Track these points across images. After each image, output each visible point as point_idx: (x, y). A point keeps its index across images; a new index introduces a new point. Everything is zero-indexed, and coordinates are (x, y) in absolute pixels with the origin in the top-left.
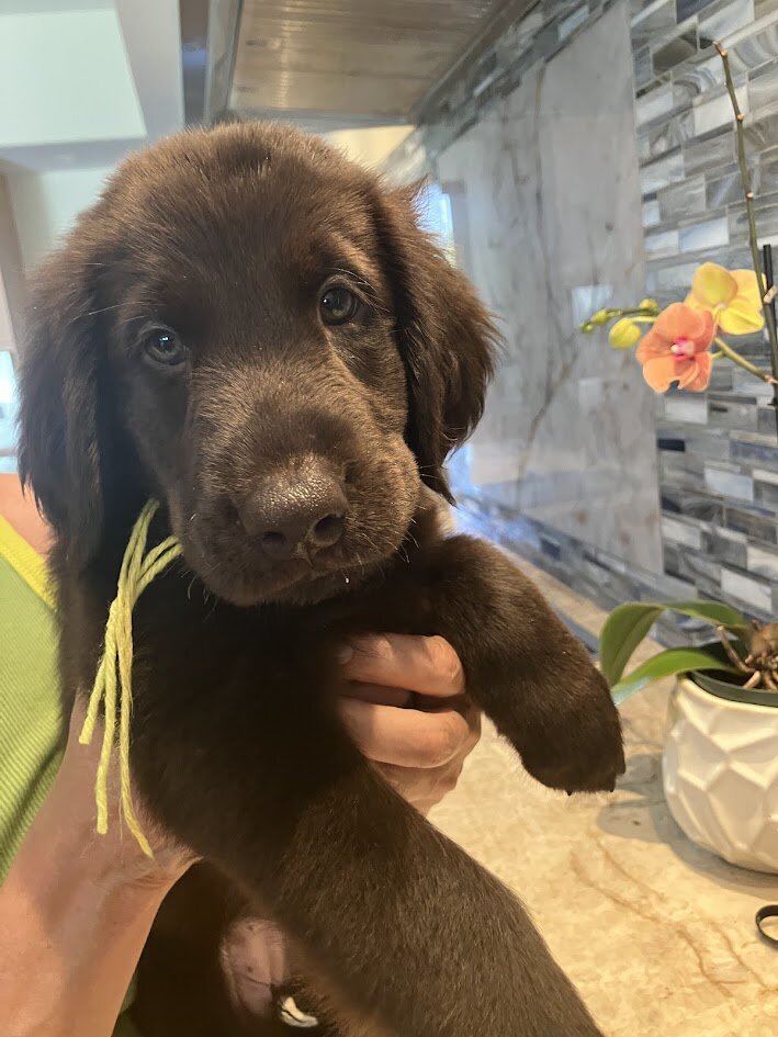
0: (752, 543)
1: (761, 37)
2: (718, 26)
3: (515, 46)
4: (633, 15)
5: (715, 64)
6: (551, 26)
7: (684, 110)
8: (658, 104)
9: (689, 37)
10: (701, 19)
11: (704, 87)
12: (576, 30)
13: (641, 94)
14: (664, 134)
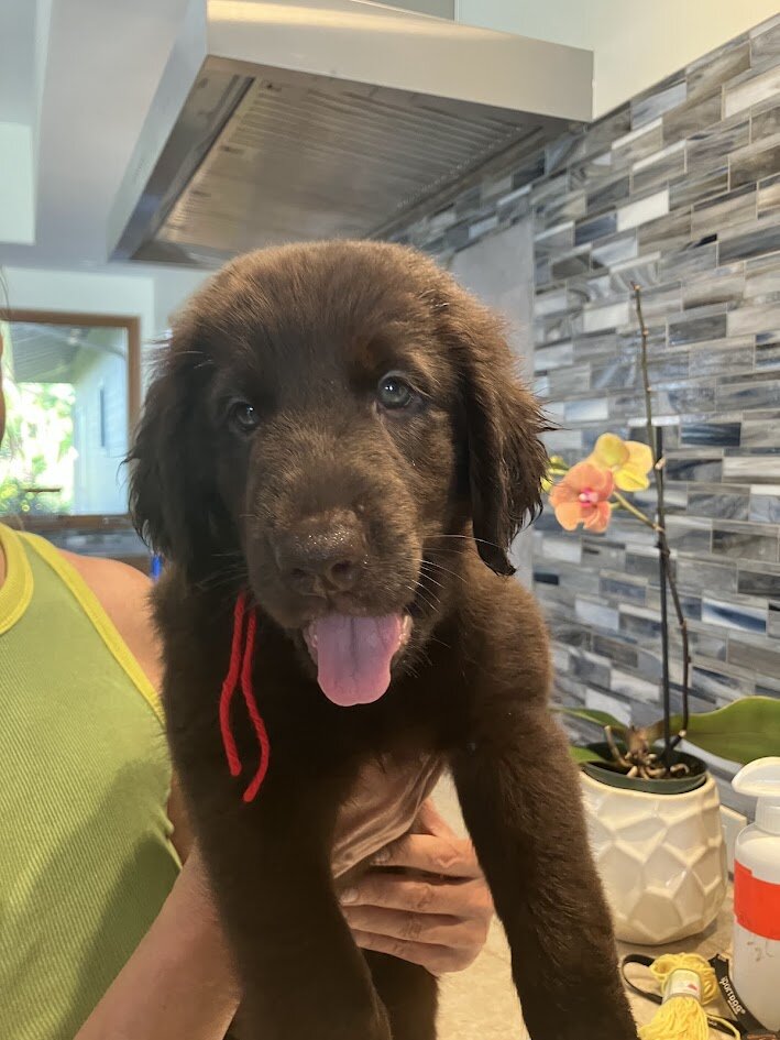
0: (616, 666)
1: (643, 269)
2: (608, 255)
3: (428, 233)
4: (536, 233)
5: (604, 282)
6: (462, 226)
7: (576, 312)
8: (554, 303)
9: (584, 258)
10: (594, 247)
11: (593, 297)
12: (486, 234)
13: (539, 292)
14: (558, 325)
